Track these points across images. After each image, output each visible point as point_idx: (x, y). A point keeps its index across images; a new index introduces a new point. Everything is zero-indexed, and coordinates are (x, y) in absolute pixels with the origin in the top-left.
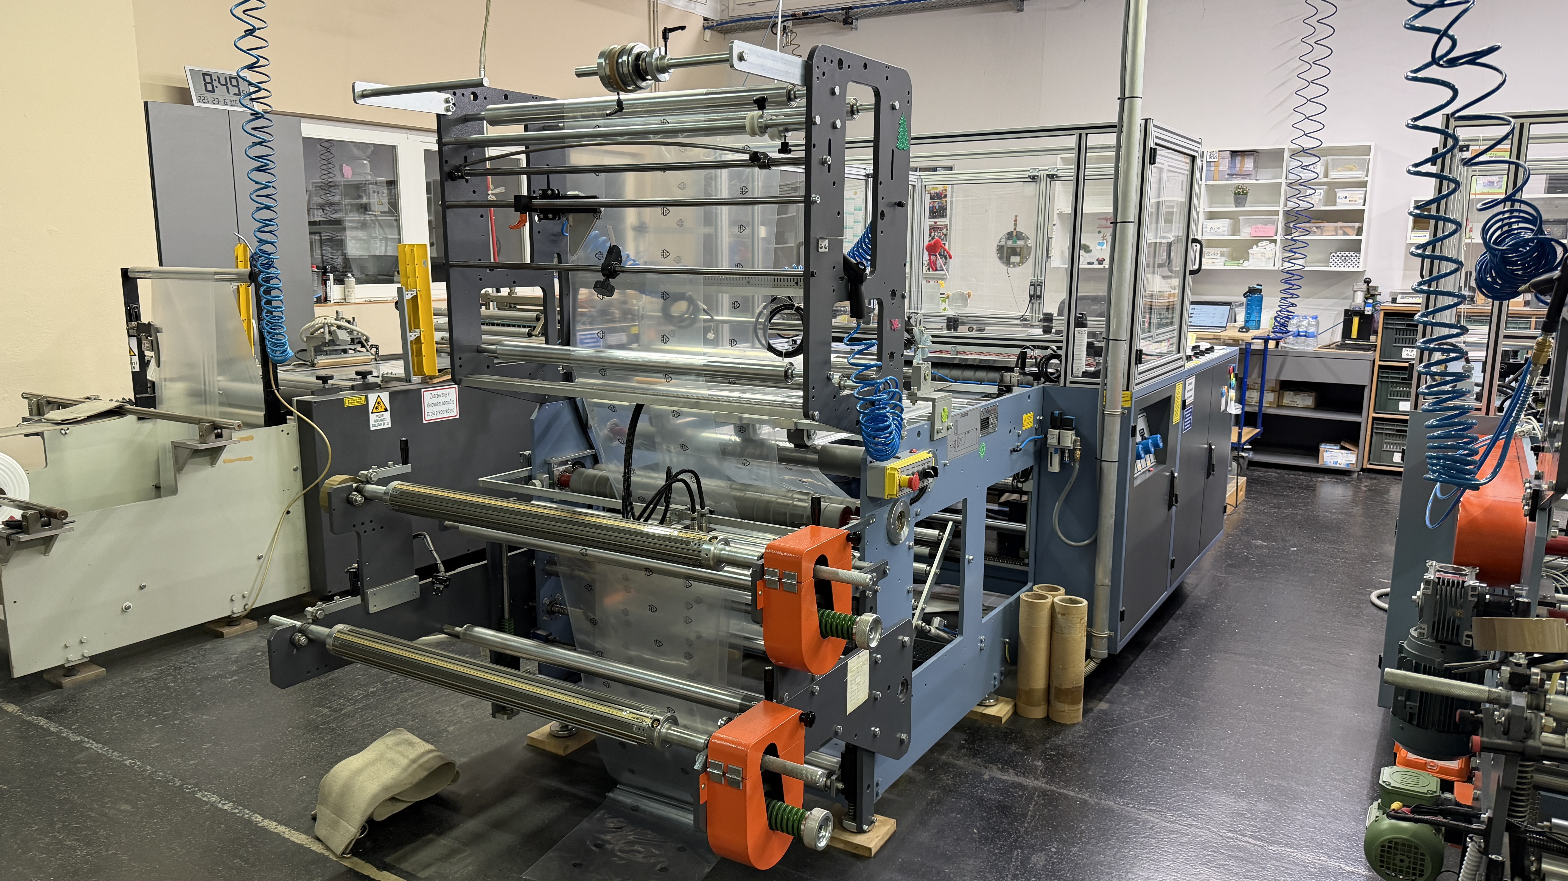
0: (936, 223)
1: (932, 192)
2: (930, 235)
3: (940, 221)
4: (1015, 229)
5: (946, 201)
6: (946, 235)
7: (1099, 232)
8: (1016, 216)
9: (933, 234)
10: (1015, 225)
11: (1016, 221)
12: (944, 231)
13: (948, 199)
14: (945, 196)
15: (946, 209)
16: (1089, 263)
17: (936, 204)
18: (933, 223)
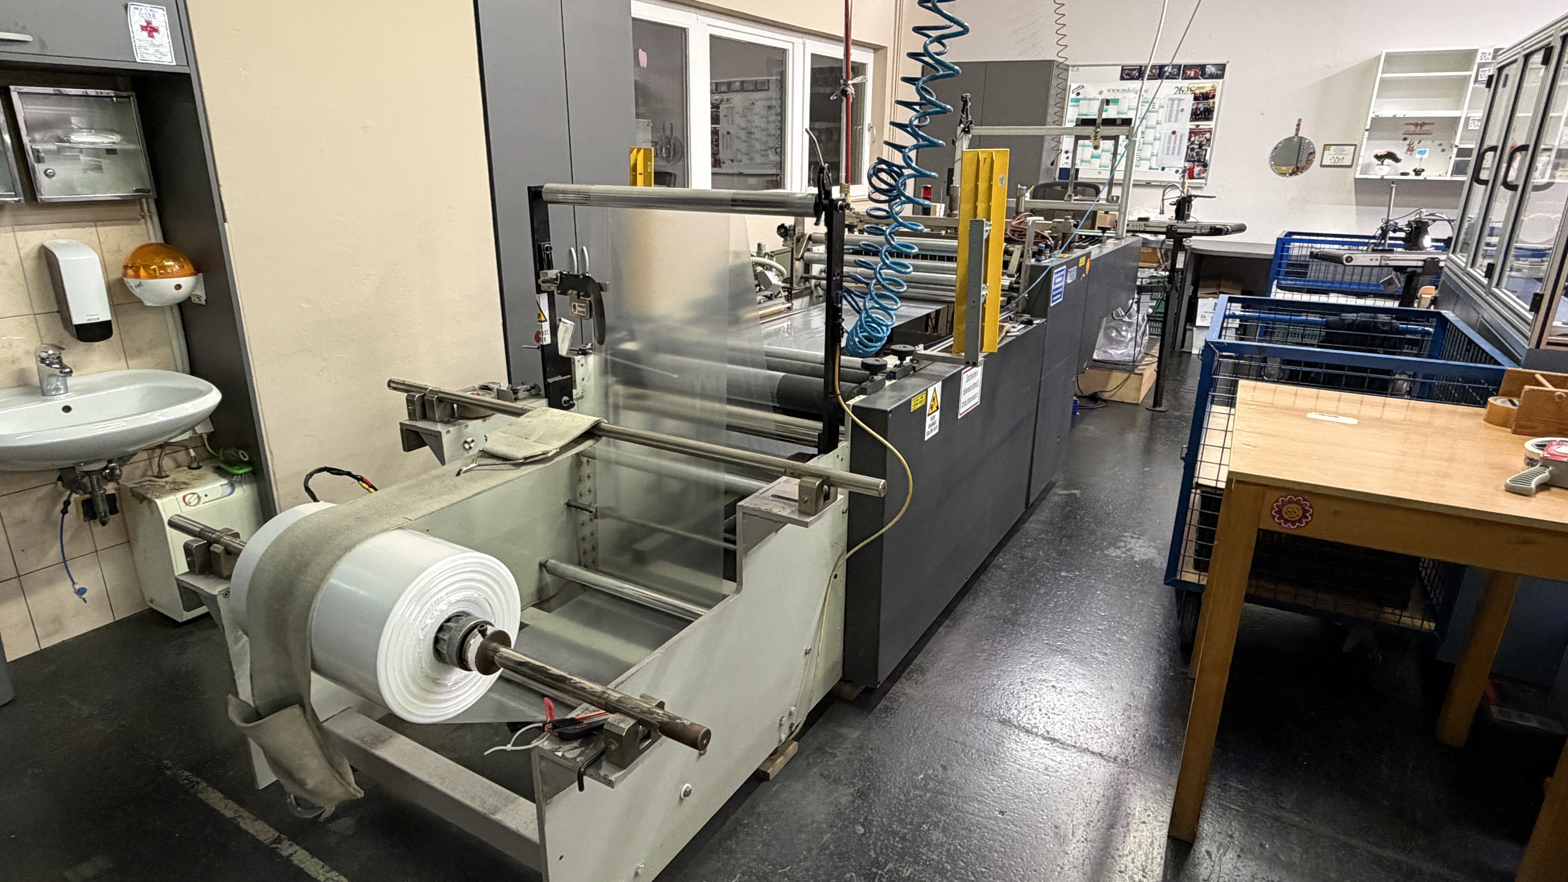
0: (1197, 126)
1: (1198, 92)
2: (1189, 140)
3: (1204, 125)
4: (1297, 135)
5: (1214, 103)
6: (1208, 140)
7: (1405, 139)
8: (1300, 120)
9: (1193, 139)
10: (1298, 130)
11: (1298, 125)
12: (1208, 135)
13: (1217, 100)
14: (1213, 97)
15: (1213, 111)
16: (1403, 174)
17: (1200, 105)
18: (1194, 127)
